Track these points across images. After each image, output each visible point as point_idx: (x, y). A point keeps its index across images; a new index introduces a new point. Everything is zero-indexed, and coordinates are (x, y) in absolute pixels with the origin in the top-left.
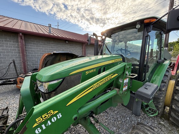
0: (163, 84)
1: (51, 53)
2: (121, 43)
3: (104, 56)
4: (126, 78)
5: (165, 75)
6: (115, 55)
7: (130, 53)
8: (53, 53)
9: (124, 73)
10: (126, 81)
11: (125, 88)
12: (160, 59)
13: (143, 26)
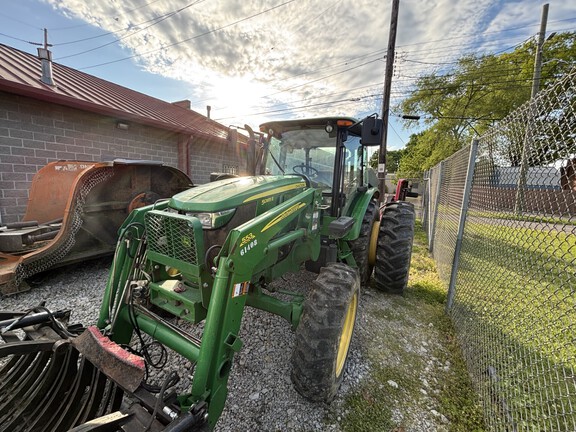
0: (365, 226)
1: (107, 163)
2: (296, 151)
3: (269, 179)
4: (315, 211)
5: (367, 211)
6: (290, 177)
7: (317, 173)
8: (115, 164)
9: (312, 204)
10: (316, 215)
11: (314, 227)
12: (362, 185)
13: (336, 128)
